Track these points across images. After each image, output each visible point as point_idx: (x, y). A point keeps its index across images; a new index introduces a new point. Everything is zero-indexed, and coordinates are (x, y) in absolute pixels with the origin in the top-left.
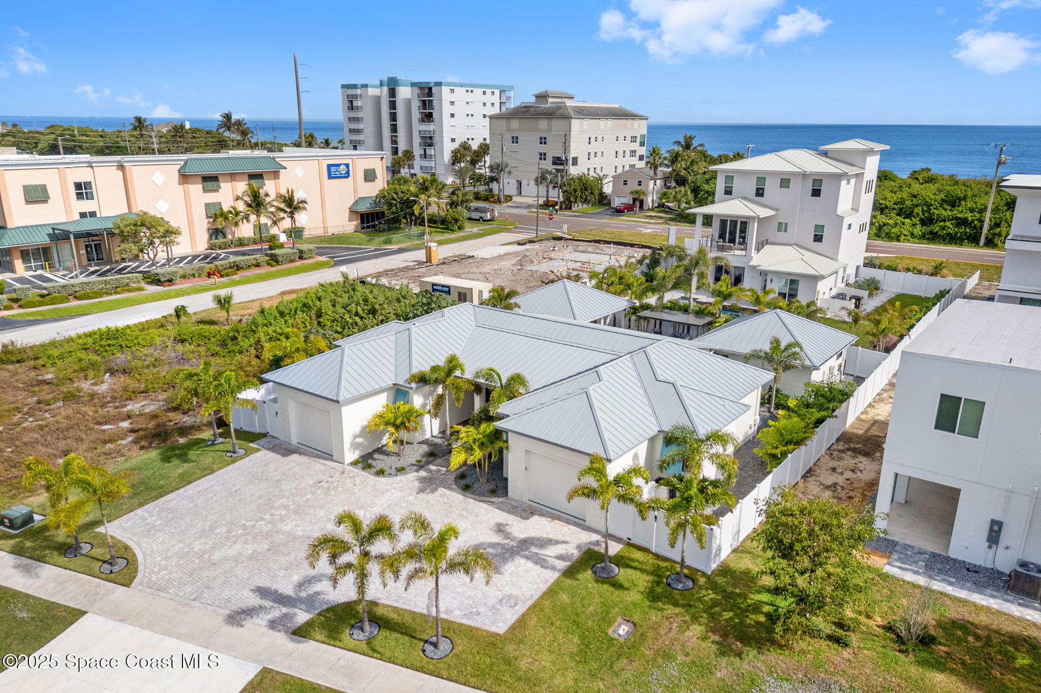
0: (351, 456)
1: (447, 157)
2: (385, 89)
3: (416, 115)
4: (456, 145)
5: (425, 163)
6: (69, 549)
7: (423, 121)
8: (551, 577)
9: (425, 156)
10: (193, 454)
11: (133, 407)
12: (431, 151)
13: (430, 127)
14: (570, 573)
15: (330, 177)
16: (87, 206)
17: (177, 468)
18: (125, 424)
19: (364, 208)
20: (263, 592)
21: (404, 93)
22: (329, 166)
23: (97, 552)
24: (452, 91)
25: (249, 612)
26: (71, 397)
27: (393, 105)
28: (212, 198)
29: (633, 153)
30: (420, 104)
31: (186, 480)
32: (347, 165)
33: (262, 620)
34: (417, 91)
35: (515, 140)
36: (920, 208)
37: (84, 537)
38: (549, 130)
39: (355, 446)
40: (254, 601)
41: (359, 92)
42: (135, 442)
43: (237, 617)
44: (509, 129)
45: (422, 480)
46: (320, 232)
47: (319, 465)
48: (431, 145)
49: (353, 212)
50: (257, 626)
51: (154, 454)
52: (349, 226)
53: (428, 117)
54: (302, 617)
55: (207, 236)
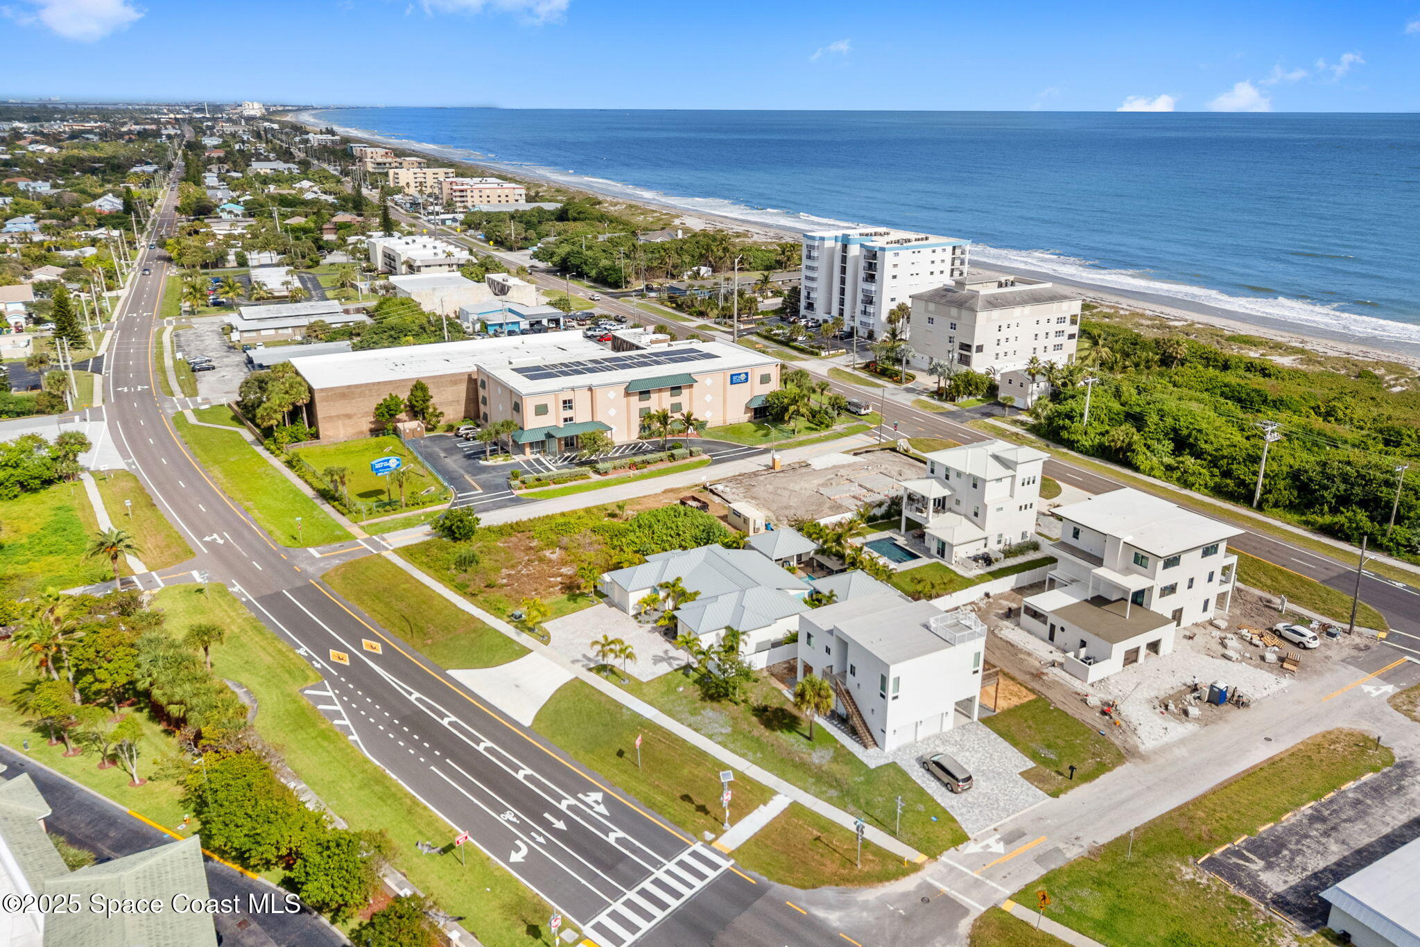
0: (632, 612)
1: (884, 316)
2: (839, 245)
3: (862, 274)
4: (894, 306)
5: (865, 319)
6: (531, 630)
7: (867, 281)
8: (670, 669)
9: (865, 313)
10: (579, 600)
11: (564, 570)
12: (871, 309)
13: (873, 287)
14: (676, 670)
15: (732, 383)
16: (569, 414)
17: (572, 605)
18: (559, 579)
19: (756, 405)
20: (584, 656)
21: (854, 251)
22: (732, 376)
23: (540, 633)
24: (897, 254)
25: (578, 661)
26: (541, 560)
27: (844, 259)
28: (644, 404)
29: (1059, 333)
30: (867, 265)
31: (574, 611)
32: (747, 374)
33: (581, 664)
34: (865, 252)
35: (931, 320)
36: (1225, 461)
37: (537, 626)
38: (959, 318)
39: (634, 608)
40: (580, 657)
41: (816, 243)
42: (561, 589)
43: (574, 662)
44: (927, 311)
45: (653, 628)
46: (720, 423)
47: (620, 613)
48: (871, 302)
49: (747, 408)
50: (578, 666)
51: (565, 597)
52: (743, 417)
53: (871, 278)
54: (592, 665)
55: (638, 429)
